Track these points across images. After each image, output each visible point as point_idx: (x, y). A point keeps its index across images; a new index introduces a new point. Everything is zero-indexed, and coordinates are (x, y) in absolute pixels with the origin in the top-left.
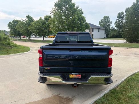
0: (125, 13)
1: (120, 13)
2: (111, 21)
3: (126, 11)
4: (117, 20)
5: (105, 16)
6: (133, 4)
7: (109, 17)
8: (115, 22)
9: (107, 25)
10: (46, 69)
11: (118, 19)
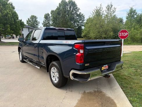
0: (50, 15)
1: (46, 14)
2: (38, 21)
3: (51, 13)
4: (44, 21)
5: (32, 15)
6: (57, 8)
7: (36, 17)
8: (43, 23)
9: (35, 25)
10: (86, 65)
11: (45, 19)
